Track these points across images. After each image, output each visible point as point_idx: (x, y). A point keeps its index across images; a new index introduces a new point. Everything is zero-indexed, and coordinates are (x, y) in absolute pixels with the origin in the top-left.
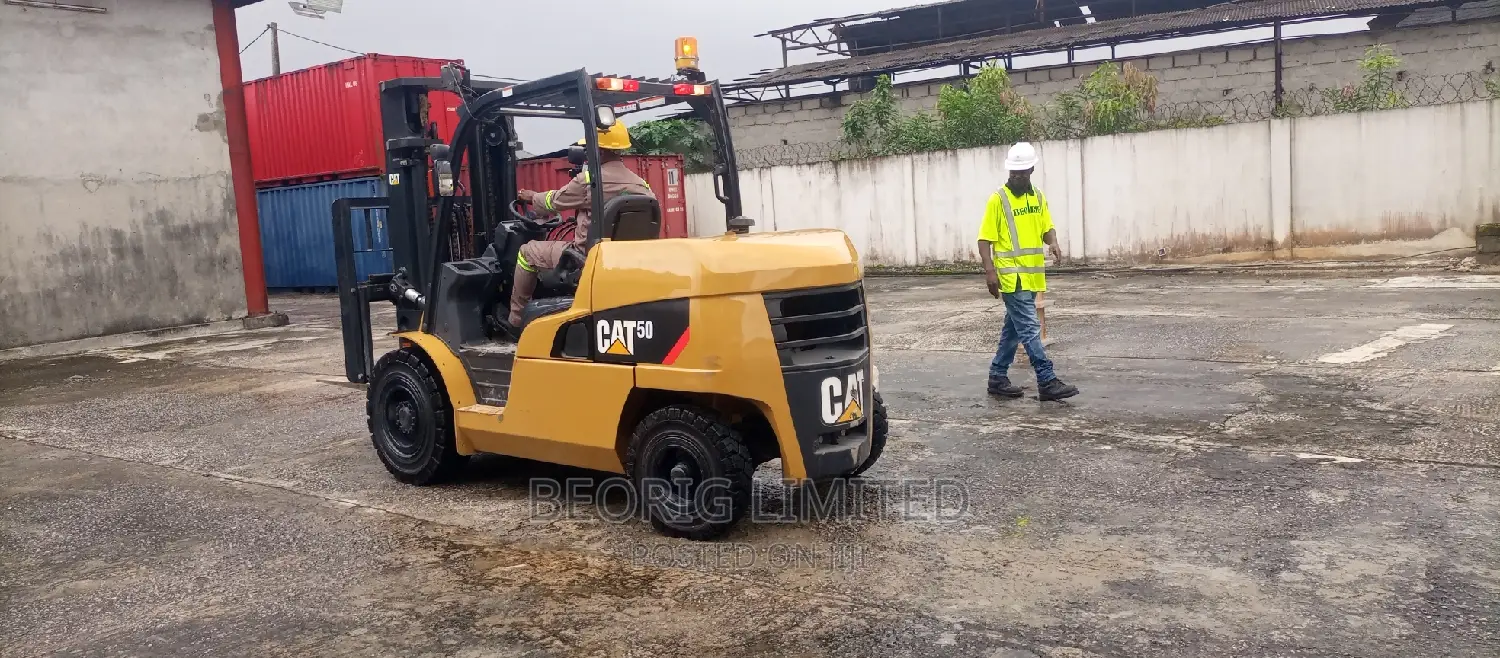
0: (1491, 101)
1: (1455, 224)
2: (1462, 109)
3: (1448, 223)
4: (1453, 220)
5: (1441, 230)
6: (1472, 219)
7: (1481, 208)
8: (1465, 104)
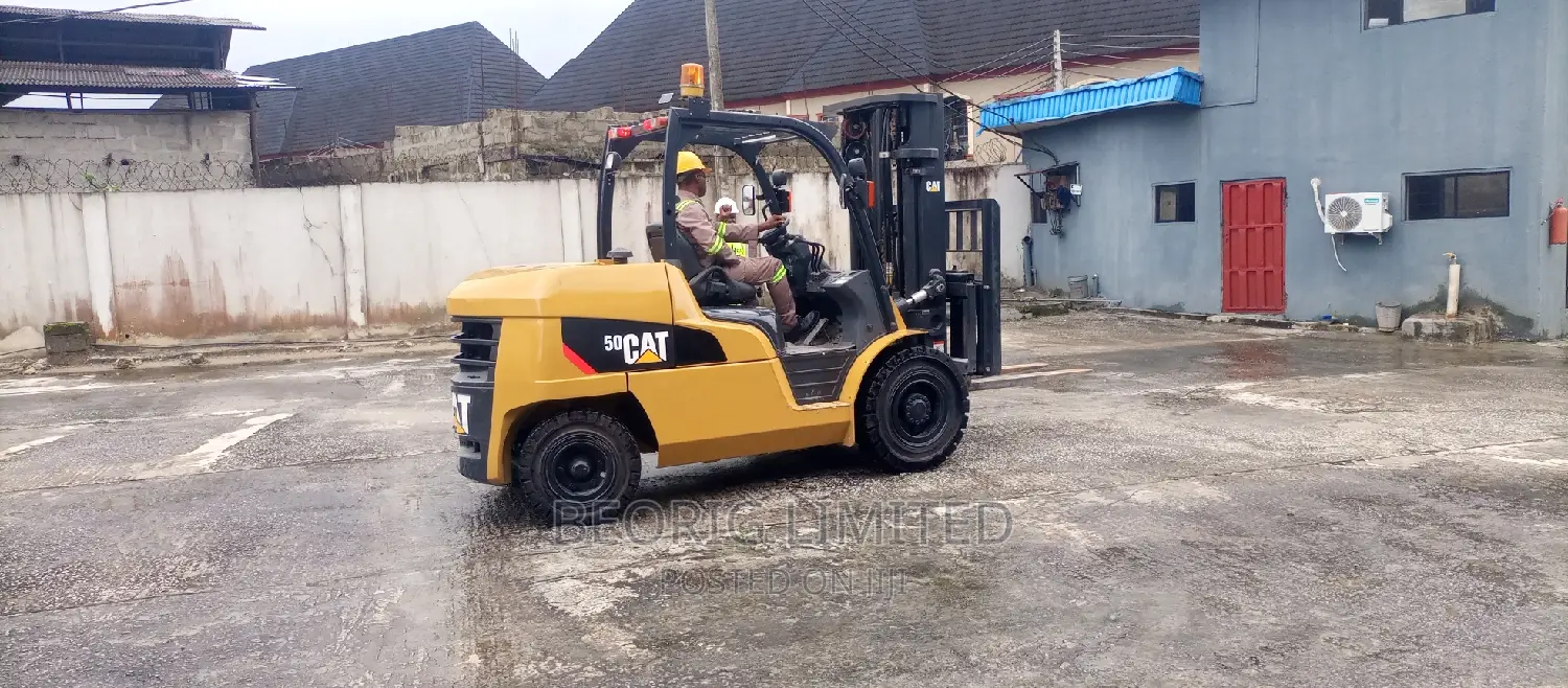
0: (49, 194)
1: (26, 323)
2: (21, 200)
3: (20, 322)
4: (25, 318)
5: (15, 329)
6: (45, 318)
7: (53, 306)
8: (24, 196)
